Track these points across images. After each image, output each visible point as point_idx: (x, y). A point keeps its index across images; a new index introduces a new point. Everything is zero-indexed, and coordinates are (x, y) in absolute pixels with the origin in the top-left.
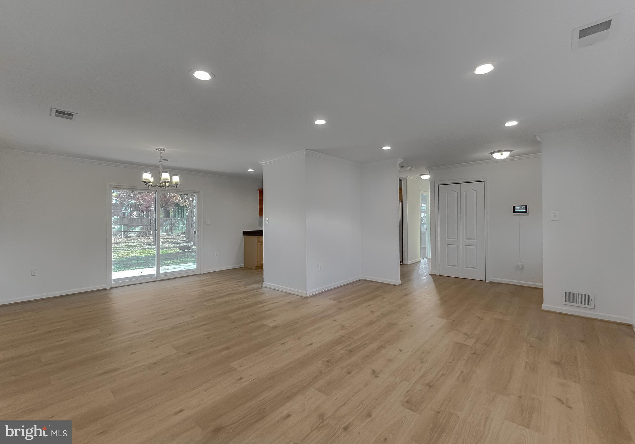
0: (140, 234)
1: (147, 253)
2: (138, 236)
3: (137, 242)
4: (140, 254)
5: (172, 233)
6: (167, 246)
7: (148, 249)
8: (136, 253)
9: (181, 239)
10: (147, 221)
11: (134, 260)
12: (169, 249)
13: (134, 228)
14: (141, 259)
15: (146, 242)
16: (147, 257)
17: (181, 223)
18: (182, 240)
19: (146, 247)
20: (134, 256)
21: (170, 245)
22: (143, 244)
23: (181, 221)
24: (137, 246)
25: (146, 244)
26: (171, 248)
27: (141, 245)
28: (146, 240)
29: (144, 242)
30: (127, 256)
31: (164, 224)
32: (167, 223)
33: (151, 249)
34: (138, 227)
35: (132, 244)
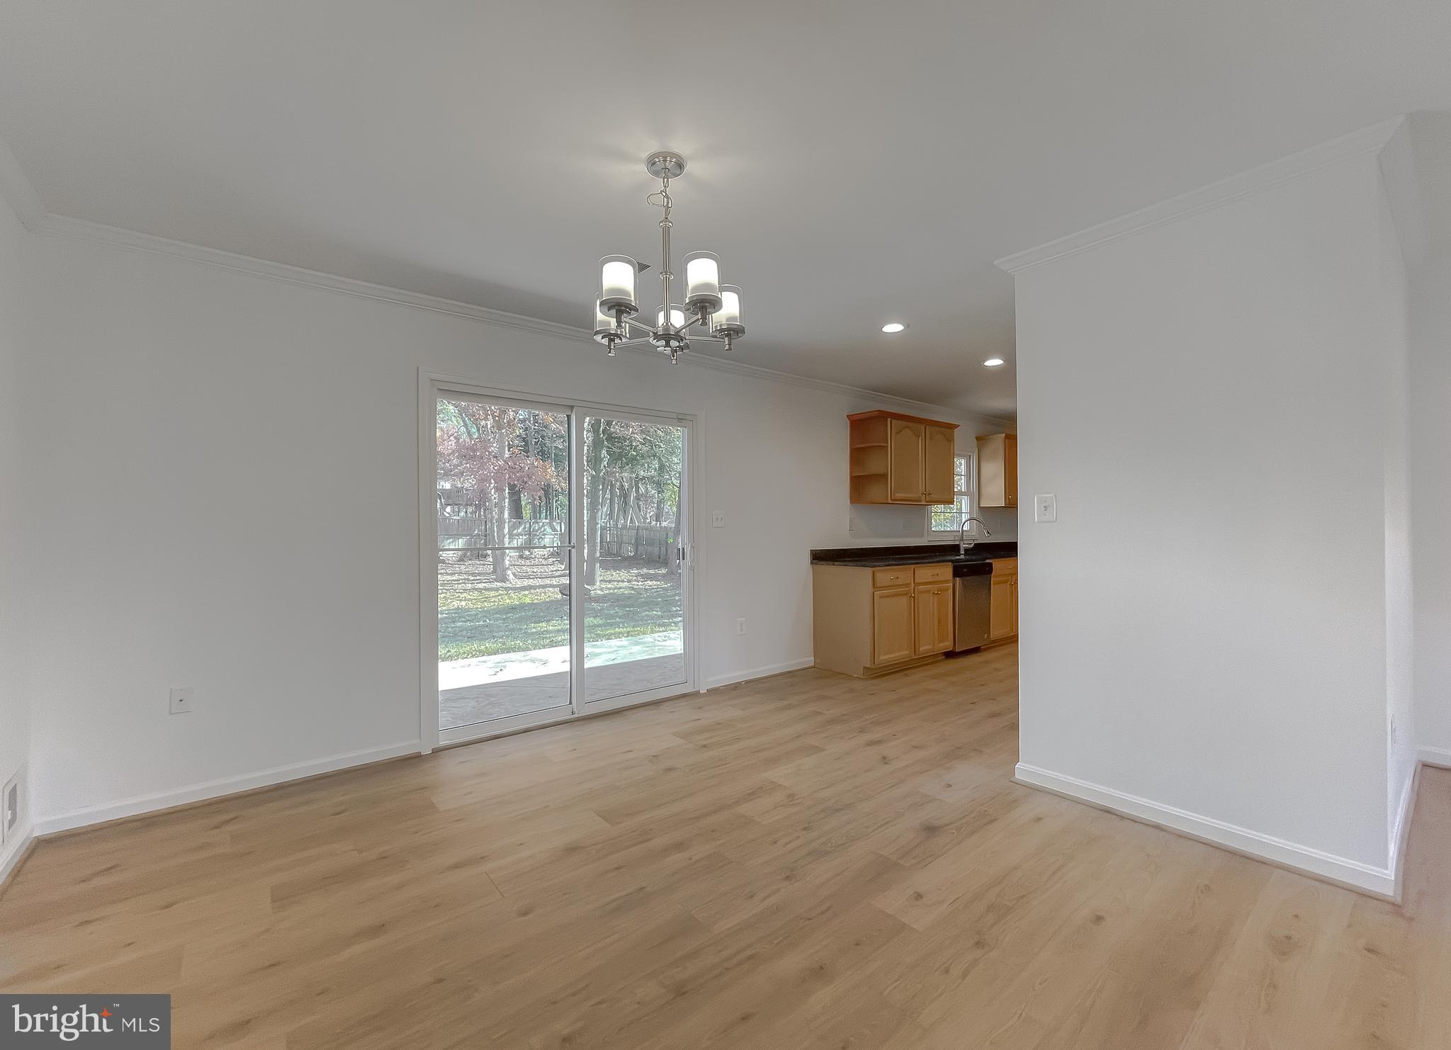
0: (465, 555)
1: (486, 601)
2: (461, 560)
3: (460, 573)
4: (470, 603)
5: (532, 554)
6: (526, 583)
7: (486, 589)
8: (461, 601)
9: (551, 568)
10: (479, 526)
11: (460, 617)
12: (532, 591)
13: (453, 542)
14: (475, 617)
15: (479, 574)
16: (488, 612)
17: (549, 530)
18: (555, 569)
19: (483, 585)
20: (458, 608)
21: (532, 580)
22: (473, 578)
23: (550, 526)
24: (461, 581)
25: (478, 578)
26: (534, 587)
27: (468, 580)
28: (477, 568)
29: (473, 574)
30: (444, 608)
31: (515, 532)
32: (520, 530)
33: (492, 589)
34: (460, 540)
35: (449, 578)
